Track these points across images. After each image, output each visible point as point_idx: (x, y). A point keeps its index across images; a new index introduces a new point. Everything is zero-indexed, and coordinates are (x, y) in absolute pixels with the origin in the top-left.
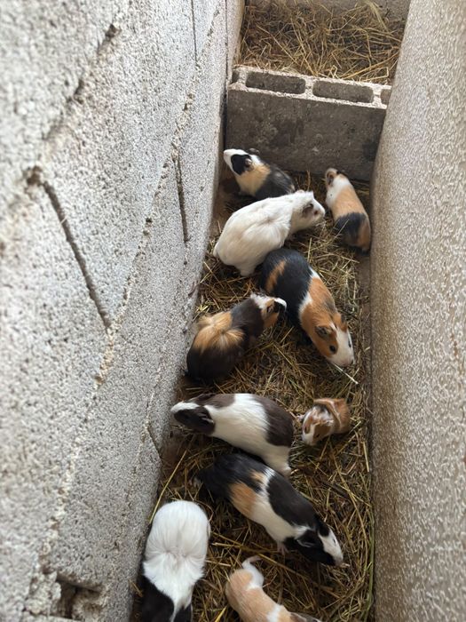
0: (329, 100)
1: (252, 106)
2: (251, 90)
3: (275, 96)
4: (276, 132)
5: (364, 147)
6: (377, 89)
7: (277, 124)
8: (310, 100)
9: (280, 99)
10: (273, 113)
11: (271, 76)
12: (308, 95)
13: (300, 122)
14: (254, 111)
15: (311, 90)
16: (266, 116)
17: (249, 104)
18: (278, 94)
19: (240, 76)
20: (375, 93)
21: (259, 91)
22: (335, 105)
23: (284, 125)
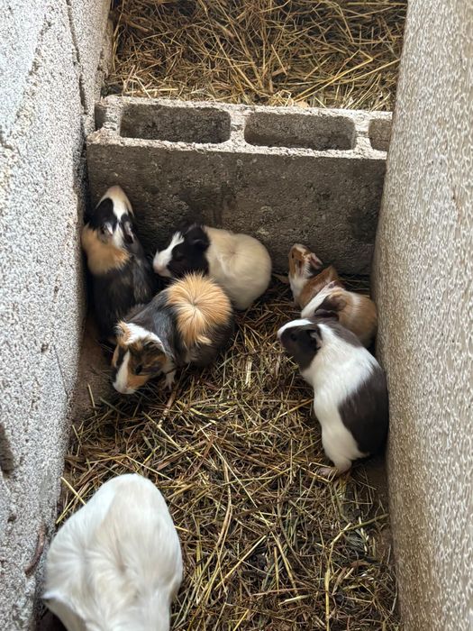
0: (275, 151)
1: (134, 169)
2: (129, 142)
3: (175, 151)
4: (186, 208)
5: (350, 221)
6: (361, 119)
7: (185, 195)
8: (240, 154)
9: (186, 155)
10: (177, 179)
11: (166, 109)
12: (236, 144)
13: (227, 189)
14: (139, 176)
15: (241, 133)
16: (163, 184)
17: (129, 165)
18: (180, 145)
19: (109, 114)
20: (358, 128)
21: (144, 143)
22: (288, 159)
23: (198, 196)
